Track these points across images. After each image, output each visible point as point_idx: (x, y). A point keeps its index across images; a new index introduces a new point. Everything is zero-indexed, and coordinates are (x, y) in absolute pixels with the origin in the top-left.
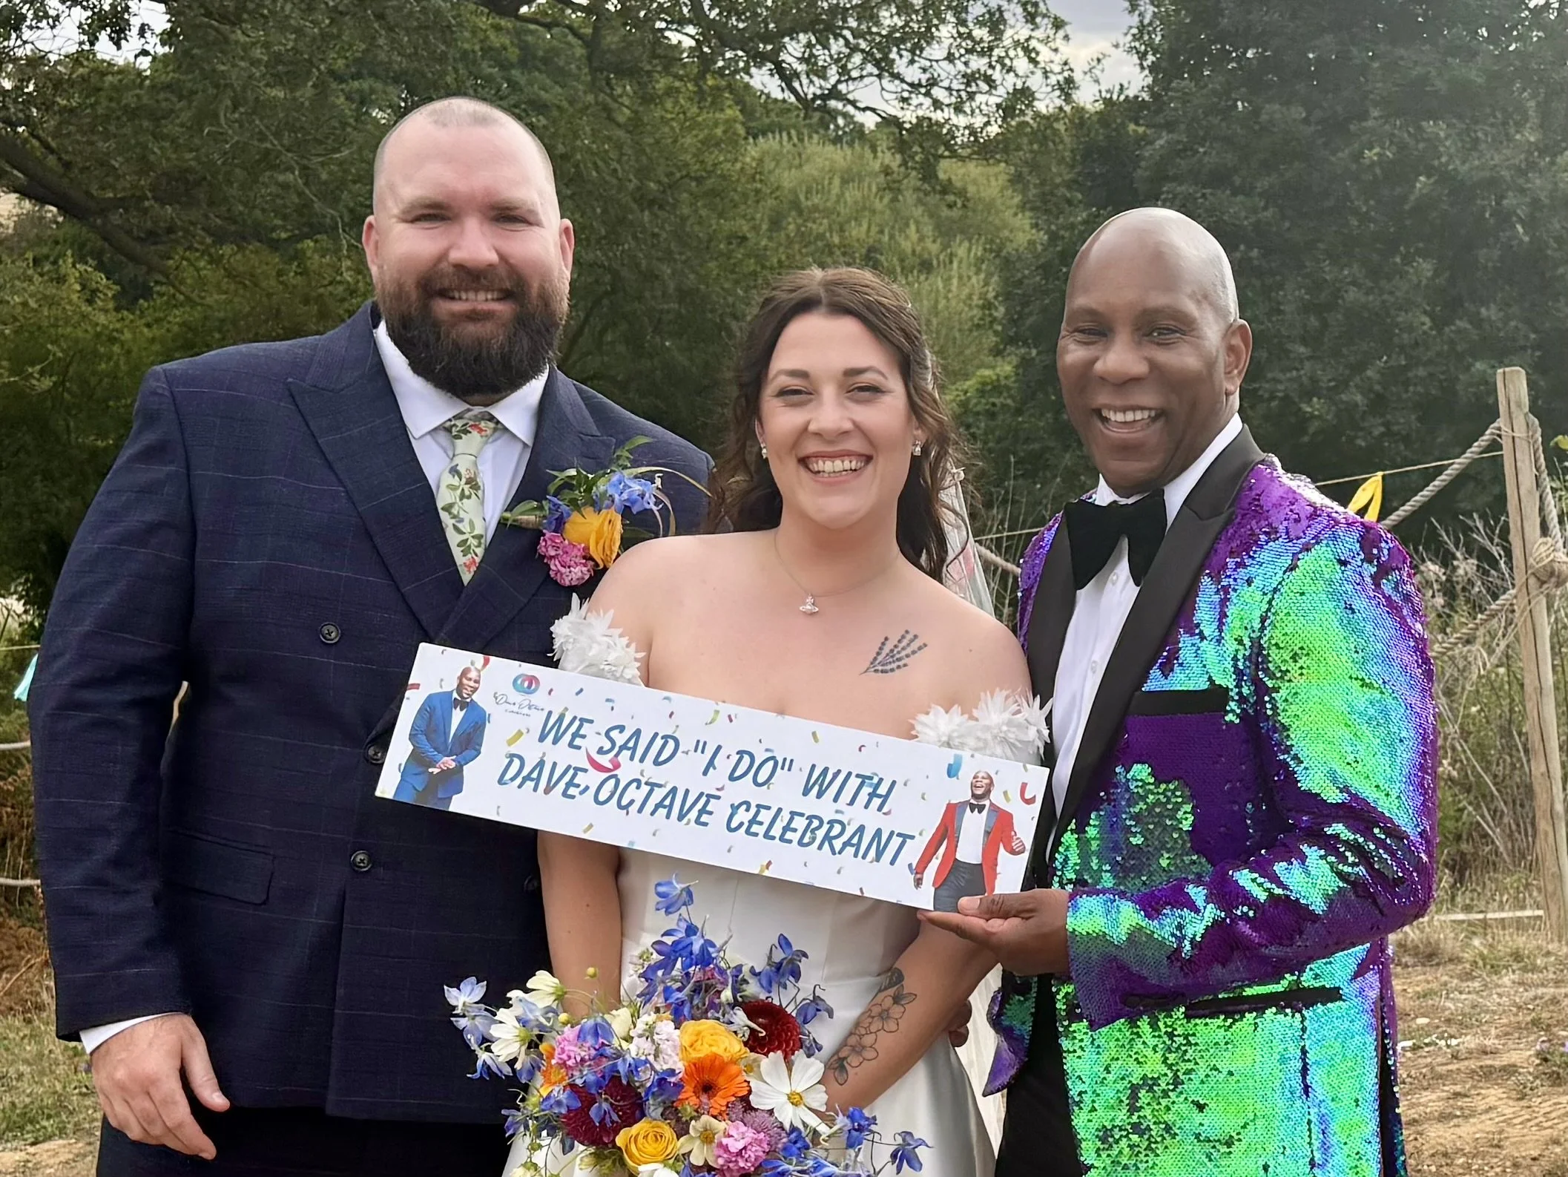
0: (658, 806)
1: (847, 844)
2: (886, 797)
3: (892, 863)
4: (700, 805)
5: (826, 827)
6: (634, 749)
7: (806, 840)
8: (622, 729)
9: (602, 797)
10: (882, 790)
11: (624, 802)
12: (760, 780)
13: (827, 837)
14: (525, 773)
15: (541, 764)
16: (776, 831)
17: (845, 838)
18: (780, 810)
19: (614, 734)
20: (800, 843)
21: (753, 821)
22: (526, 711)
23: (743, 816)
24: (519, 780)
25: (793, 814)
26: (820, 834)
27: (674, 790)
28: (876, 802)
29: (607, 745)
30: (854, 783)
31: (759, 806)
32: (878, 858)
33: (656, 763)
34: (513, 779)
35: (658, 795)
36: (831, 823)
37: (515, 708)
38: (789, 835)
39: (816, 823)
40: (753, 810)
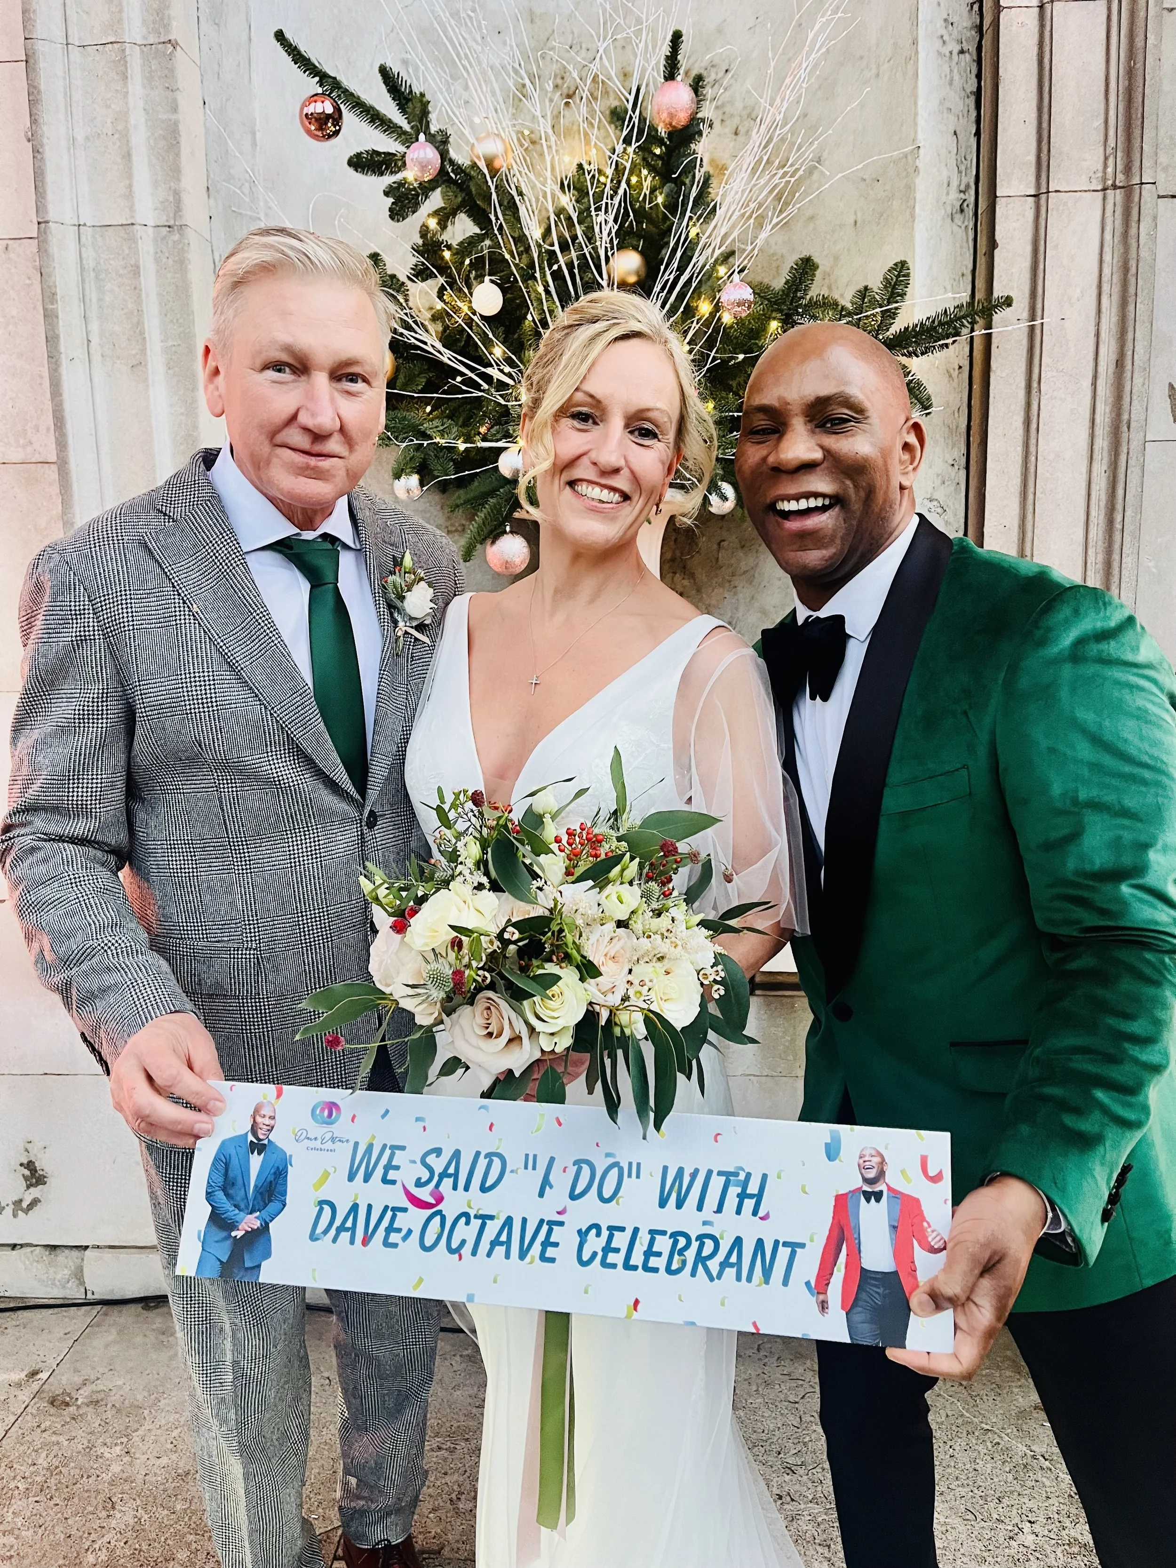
0: (495, 1243)
1: (725, 1264)
2: (759, 1197)
3: (785, 1283)
4: (541, 1237)
5: (695, 1245)
6: (456, 1175)
7: (675, 1266)
8: (438, 1151)
9: (428, 1242)
10: (753, 1189)
11: (454, 1245)
12: (607, 1194)
13: (700, 1259)
14: (338, 1222)
15: (355, 1208)
16: (637, 1258)
17: (721, 1256)
18: (636, 1230)
19: (431, 1159)
20: (669, 1271)
21: (608, 1249)
22: (329, 1145)
23: (595, 1244)
24: (333, 1232)
25: (653, 1232)
26: (691, 1254)
27: (509, 1221)
28: (749, 1204)
29: (425, 1176)
30: (717, 1183)
31: (611, 1229)
32: (767, 1280)
33: (484, 1189)
34: (326, 1232)
35: (492, 1228)
36: (701, 1238)
37: (317, 1144)
38: (653, 1262)
39: (682, 1242)
40: (605, 1233)
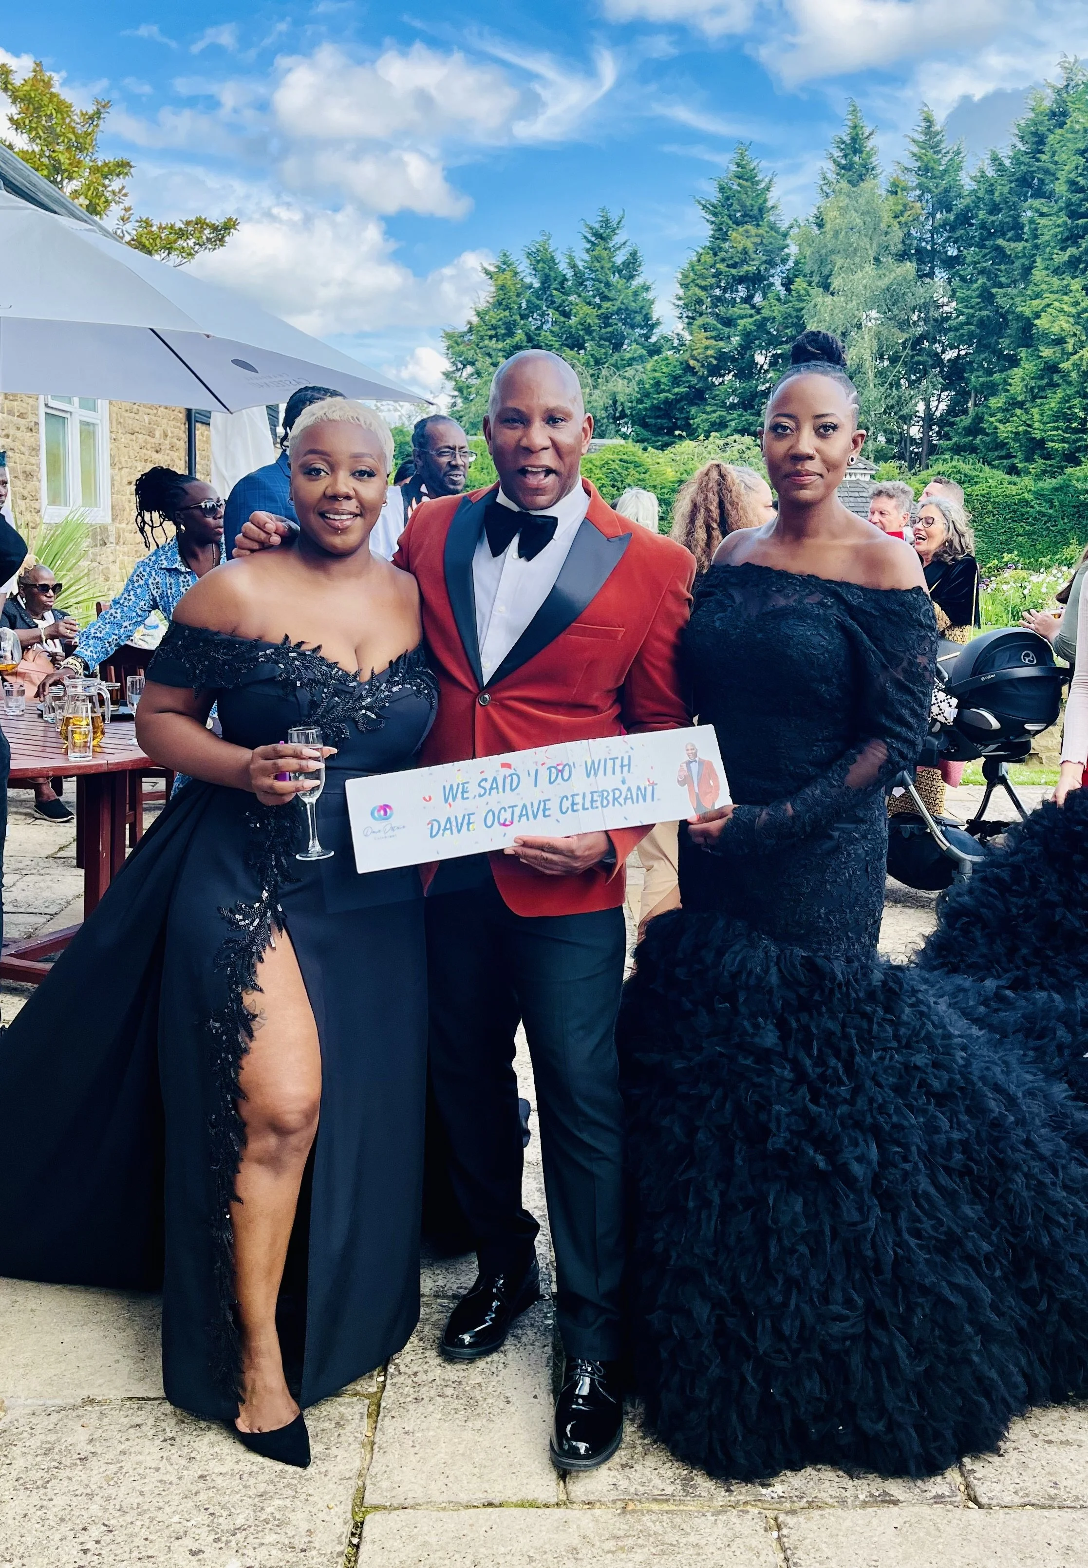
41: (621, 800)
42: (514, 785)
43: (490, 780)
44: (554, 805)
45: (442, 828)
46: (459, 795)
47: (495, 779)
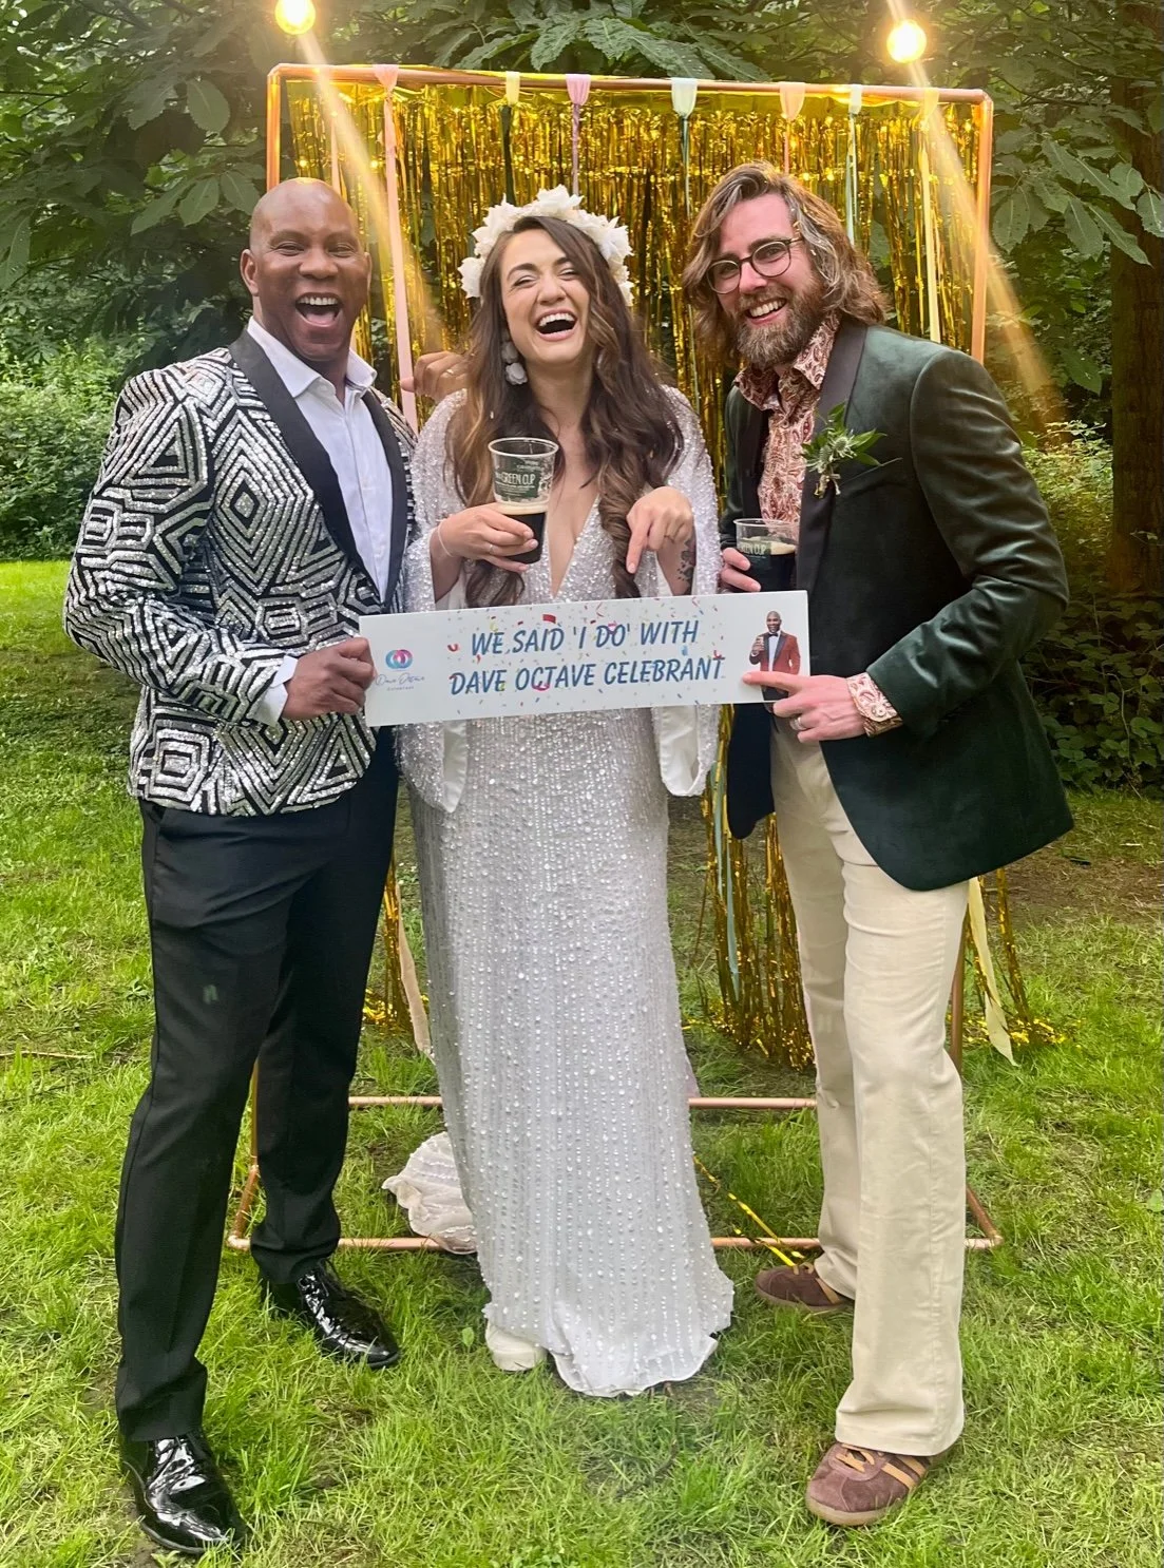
41: (678, 674)
42: (556, 644)
43: (528, 634)
44: (598, 673)
45: (467, 683)
46: (491, 647)
47: (534, 633)
